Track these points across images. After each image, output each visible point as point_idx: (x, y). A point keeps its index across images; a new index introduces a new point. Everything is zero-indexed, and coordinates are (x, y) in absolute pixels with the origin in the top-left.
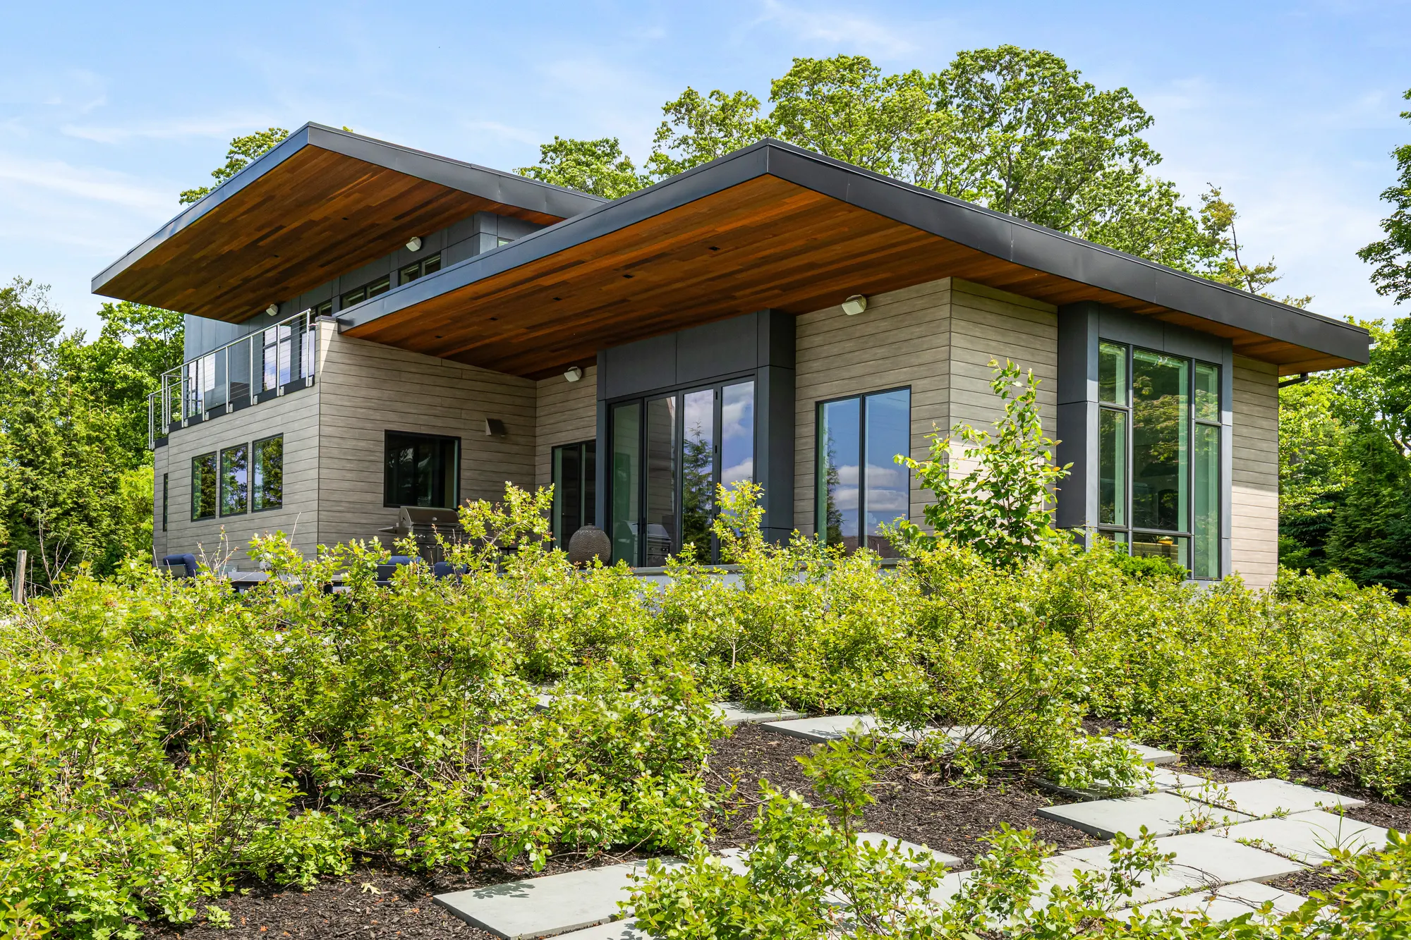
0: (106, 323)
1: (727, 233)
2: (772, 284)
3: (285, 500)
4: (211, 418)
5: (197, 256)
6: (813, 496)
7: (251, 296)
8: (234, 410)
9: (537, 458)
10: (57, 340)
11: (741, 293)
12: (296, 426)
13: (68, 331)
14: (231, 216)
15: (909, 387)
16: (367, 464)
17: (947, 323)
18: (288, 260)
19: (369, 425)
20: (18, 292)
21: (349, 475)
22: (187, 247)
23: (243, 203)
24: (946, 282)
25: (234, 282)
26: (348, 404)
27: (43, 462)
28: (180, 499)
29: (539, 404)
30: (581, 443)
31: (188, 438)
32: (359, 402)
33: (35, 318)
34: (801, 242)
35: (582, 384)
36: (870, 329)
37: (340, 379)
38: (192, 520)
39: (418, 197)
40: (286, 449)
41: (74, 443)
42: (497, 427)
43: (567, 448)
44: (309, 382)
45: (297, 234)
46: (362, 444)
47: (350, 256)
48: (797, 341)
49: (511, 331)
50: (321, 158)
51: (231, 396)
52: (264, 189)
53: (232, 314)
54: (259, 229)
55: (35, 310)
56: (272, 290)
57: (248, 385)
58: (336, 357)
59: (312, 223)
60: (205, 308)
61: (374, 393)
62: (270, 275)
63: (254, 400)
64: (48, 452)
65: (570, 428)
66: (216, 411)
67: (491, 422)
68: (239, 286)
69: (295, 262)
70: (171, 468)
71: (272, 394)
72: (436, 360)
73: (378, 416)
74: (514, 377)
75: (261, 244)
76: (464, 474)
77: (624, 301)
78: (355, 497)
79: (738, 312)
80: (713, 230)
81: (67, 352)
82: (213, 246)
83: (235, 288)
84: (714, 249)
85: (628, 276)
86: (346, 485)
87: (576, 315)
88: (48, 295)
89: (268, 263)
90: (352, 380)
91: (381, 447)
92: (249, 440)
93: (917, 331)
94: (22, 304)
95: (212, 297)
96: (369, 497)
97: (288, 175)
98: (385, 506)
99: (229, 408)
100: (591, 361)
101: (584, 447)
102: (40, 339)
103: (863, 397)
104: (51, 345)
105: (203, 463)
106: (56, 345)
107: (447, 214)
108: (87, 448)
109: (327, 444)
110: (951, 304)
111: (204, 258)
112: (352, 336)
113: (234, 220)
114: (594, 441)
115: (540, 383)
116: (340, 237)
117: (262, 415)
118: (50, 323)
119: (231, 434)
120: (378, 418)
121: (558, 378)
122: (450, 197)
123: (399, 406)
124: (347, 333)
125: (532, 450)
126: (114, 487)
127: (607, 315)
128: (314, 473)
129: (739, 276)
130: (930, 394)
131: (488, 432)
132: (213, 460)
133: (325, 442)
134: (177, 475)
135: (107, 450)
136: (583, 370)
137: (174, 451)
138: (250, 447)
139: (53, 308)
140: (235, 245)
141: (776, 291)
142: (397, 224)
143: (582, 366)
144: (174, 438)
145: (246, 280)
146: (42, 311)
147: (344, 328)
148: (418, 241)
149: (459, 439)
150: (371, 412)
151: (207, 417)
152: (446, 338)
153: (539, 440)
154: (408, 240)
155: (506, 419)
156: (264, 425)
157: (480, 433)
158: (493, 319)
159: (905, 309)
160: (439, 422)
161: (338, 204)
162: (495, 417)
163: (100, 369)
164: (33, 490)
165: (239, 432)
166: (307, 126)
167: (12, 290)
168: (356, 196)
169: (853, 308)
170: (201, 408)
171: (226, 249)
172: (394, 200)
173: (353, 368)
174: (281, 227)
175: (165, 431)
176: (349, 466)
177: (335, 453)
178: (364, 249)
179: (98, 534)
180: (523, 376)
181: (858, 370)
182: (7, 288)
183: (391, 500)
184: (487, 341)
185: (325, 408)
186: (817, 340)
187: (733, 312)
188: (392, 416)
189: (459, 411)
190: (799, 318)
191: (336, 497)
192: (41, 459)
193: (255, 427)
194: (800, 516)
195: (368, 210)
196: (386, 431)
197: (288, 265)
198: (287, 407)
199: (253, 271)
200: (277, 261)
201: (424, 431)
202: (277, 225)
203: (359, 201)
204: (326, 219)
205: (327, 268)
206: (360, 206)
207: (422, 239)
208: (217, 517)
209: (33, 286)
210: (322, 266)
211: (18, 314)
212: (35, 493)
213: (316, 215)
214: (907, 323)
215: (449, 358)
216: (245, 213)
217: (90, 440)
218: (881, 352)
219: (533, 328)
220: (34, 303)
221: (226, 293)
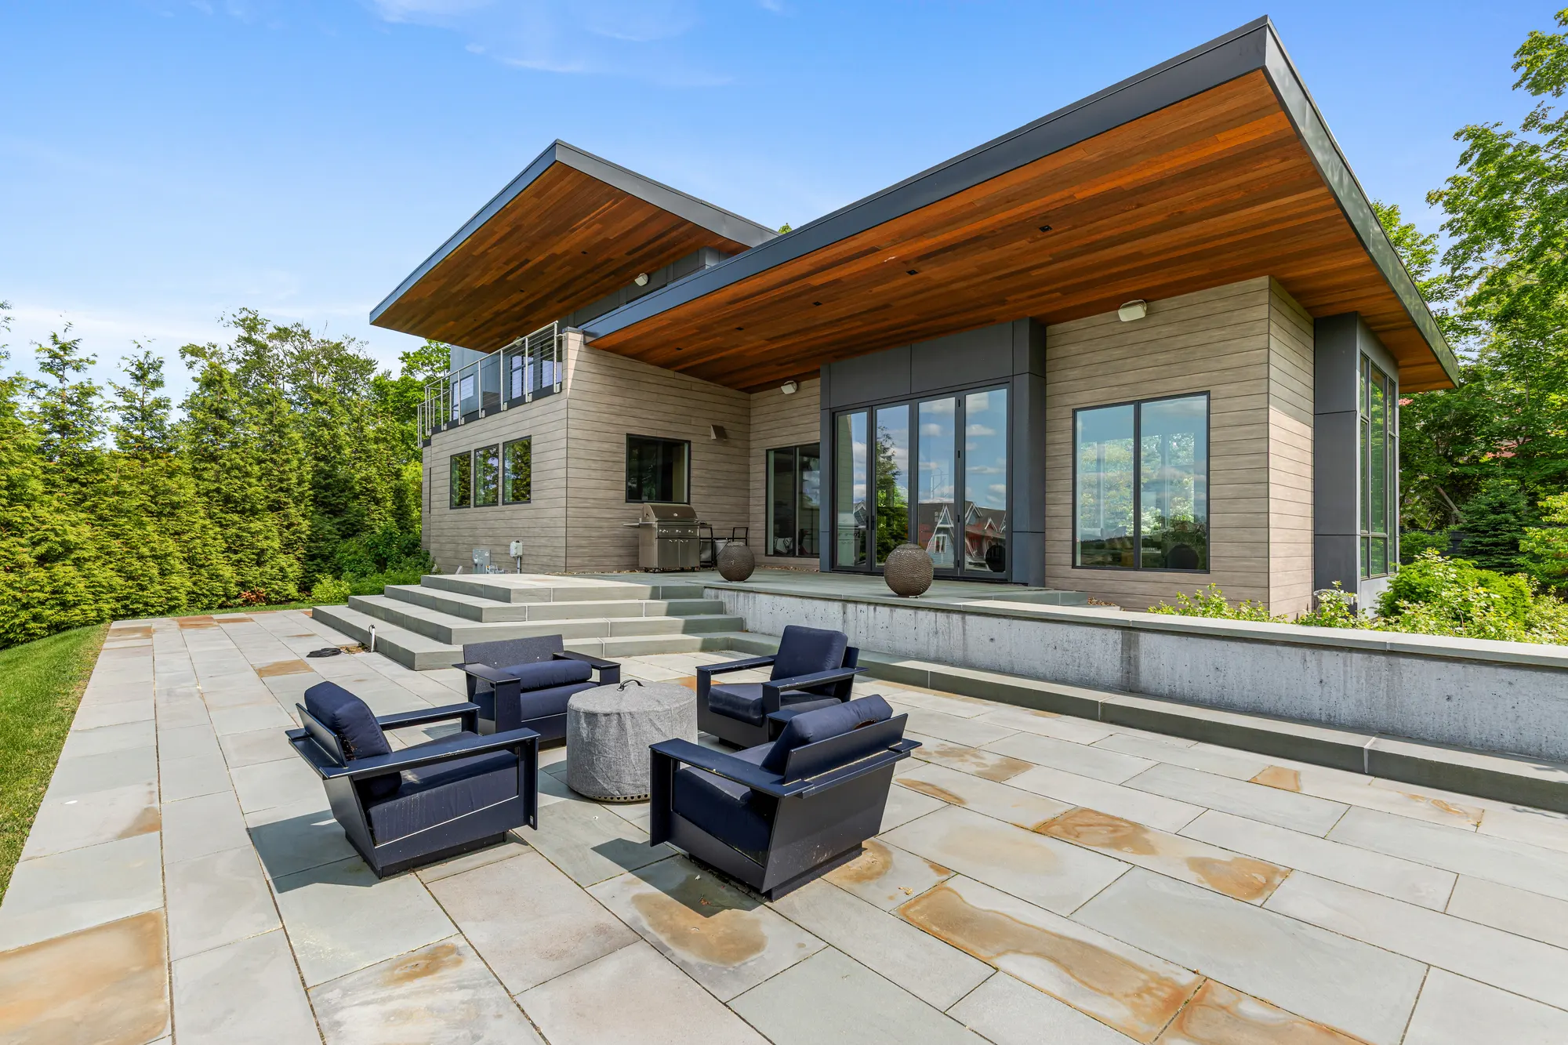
0: (405, 365)
1: (1085, 201)
2: (1054, 286)
3: (533, 495)
4: (466, 423)
5: (455, 290)
6: (1071, 501)
7: (502, 329)
8: (486, 416)
9: (751, 459)
10: (372, 377)
11: (1013, 297)
12: (543, 429)
13: (380, 370)
14: (481, 249)
15: (1207, 393)
16: (611, 464)
17: (1265, 324)
18: (532, 295)
19: (611, 429)
20: (345, 345)
21: (594, 474)
22: (446, 280)
23: (494, 233)
24: (1264, 280)
25: (487, 315)
26: (593, 409)
27: (334, 457)
28: (440, 490)
29: (752, 414)
30: (796, 447)
31: (447, 439)
32: (603, 408)
33: (357, 362)
34: (1160, 218)
35: (799, 395)
36: (1147, 335)
37: (587, 387)
38: (451, 508)
39: (655, 228)
40: (534, 449)
41: (365, 442)
42: (720, 432)
43: (777, 451)
44: (556, 389)
45: (539, 269)
46: (606, 446)
47: (584, 292)
48: (1048, 351)
49: (753, 343)
50: (568, 179)
51: (484, 403)
52: (512, 217)
53: (486, 345)
54: (506, 263)
55: (358, 357)
56: (518, 324)
57: (499, 394)
58: (585, 366)
59: (554, 258)
60: (464, 340)
61: (618, 400)
62: (517, 309)
63: (504, 406)
64: (338, 449)
65: (785, 433)
66: (471, 417)
67: (715, 427)
68: (491, 320)
69: (539, 296)
70: (433, 464)
71: (521, 401)
72: (670, 373)
73: (620, 421)
74: (733, 390)
75: (510, 278)
76: (694, 473)
77: (886, 306)
78: (601, 494)
79: (994, 321)
80: (1072, 196)
81: (378, 383)
82: (467, 280)
83: (487, 322)
84: (1044, 229)
85: (912, 273)
86: (592, 483)
87: (825, 324)
88: (366, 348)
89: (516, 297)
90: (596, 387)
91: (624, 449)
92: (500, 441)
93: (1217, 334)
94: (348, 352)
95: (470, 329)
96: (612, 494)
97: (535, 200)
98: (627, 502)
99: (482, 414)
100: (815, 374)
101: (798, 449)
102: (361, 375)
103: (1137, 404)
104: (368, 379)
105: (460, 461)
106: (372, 379)
107: (674, 250)
108: (375, 446)
109: (574, 446)
110: (1269, 303)
111: (461, 291)
112: (597, 347)
113: (484, 254)
114: (818, 444)
115: (754, 396)
116: (579, 272)
117: (510, 420)
118: (367, 366)
119: (484, 436)
120: (621, 423)
121: (776, 390)
122: (682, 229)
123: (638, 412)
124: (594, 345)
125: (747, 452)
126: (398, 475)
127: (859, 323)
128: (562, 473)
129: (1034, 273)
130: (1237, 400)
131: (713, 437)
132: (469, 456)
133: (572, 444)
134: (439, 469)
135: (392, 448)
136: (798, 383)
137: (435, 450)
138: (501, 447)
139: (371, 356)
140: (486, 280)
141: (1058, 294)
142: (630, 258)
143: (797, 380)
144: (436, 439)
145: (498, 314)
146: (362, 357)
147: (589, 339)
148: (646, 277)
149: (689, 442)
150: (613, 417)
151: (463, 422)
152: (685, 350)
153: (753, 444)
154: (637, 276)
155: (727, 426)
156: (513, 428)
157: (706, 438)
158: (740, 329)
159: (1200, 312)
160: (673, 428)
161: (580, 236)
162: (718, 424)
163: (401, 394)
164: (325, 479)
165: (490, 434)
166: (554, 145)
167: (341, 343)
168: (597, 226)
169: (1131, 314)
170: (457, 415)
171: (479, 284)
172: (630, 232)
173: (599, 376)
174: (527, 261)
175: (429, 433)
176: (593, 466)
177: (582, 454)
178: (598, 285)
179: (383, 511)
180: (740, 390)
181: (1129, 377)
182: (338, 342)
183: (633, 495)
184: (723, 354)
185: (572, 413)
186: (1074, 349)
187: (991, 321)
188: (633, 422)
189: (689, 418)
190: (1051, 329)
191: (582, 494)
192: (332, 455)
193: (504, 430)
194: (1055, 519)
195: (606, 244)
196: (627, 434)
197: (531, 301)
198: (534, 412)
199: (502, 306)
200: (522, 296)
201: (660, 435)
202: (523, 259)
203: (599, 233)
204: (566, 253)
205: (566, 303)
206: (600, 238)
207: (649, 275)
208: (472, 506)
209: (356, 341)
210: (560, 301)
211: (345, 358)
212: (327, 481)
213: (558, 249)
214: (1201, 327)
215: (679, 371)
216: (494, 245)
217: (377, 441)
218: (1162, 358)
219: (771, 340)
220: (357, 353)
221: (479, 327)
